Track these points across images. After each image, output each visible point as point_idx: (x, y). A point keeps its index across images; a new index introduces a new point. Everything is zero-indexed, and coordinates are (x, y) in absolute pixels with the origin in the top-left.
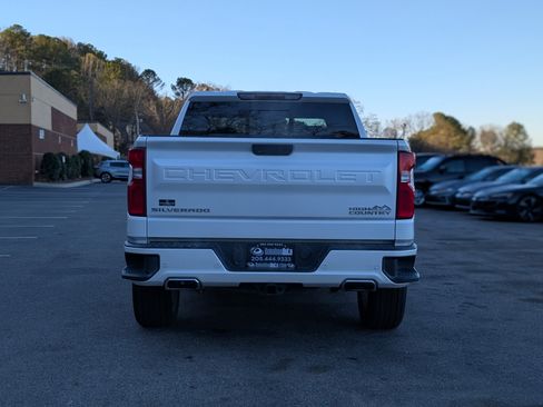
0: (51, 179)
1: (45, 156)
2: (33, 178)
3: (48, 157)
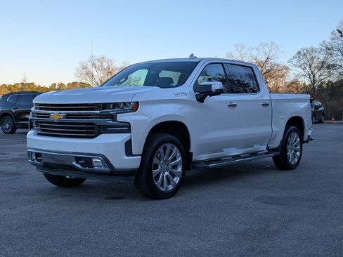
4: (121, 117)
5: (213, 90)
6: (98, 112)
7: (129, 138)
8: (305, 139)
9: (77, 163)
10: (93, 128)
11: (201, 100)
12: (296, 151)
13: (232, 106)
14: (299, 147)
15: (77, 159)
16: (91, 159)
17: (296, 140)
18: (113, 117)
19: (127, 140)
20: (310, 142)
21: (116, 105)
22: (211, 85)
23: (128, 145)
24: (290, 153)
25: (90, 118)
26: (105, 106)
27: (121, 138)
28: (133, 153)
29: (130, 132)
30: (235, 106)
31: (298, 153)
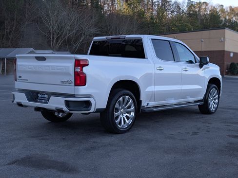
0: (233, 74)
1: (231, 64)
2: (225, 73)
3: (232, 64)
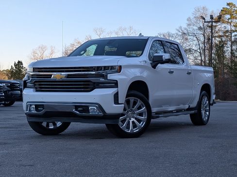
4: (111, 76)
5: (164, 59)
6: (94, 73)
7: (117, 91)
8: (211, 102)
9: (76, 110)
10: (88, 85)
11: (154, 67)
12: (206, 111)
13: (171, 72)
14: (208, 108)
15: (77, 107)
16: (88, 107)
17: (206, 103)
18: (105, 77)
19: (116, 92)
20: (214, 105)
21: (106, 68)
22: (162, 56)
23: (116, 96)
24: (203, 112)
25: (87, 77)
26: (99, 68)
27: (111, 91)
28: (119, 102)
29: (117, 87)
30: (172, 72)
31: (208, 113)
